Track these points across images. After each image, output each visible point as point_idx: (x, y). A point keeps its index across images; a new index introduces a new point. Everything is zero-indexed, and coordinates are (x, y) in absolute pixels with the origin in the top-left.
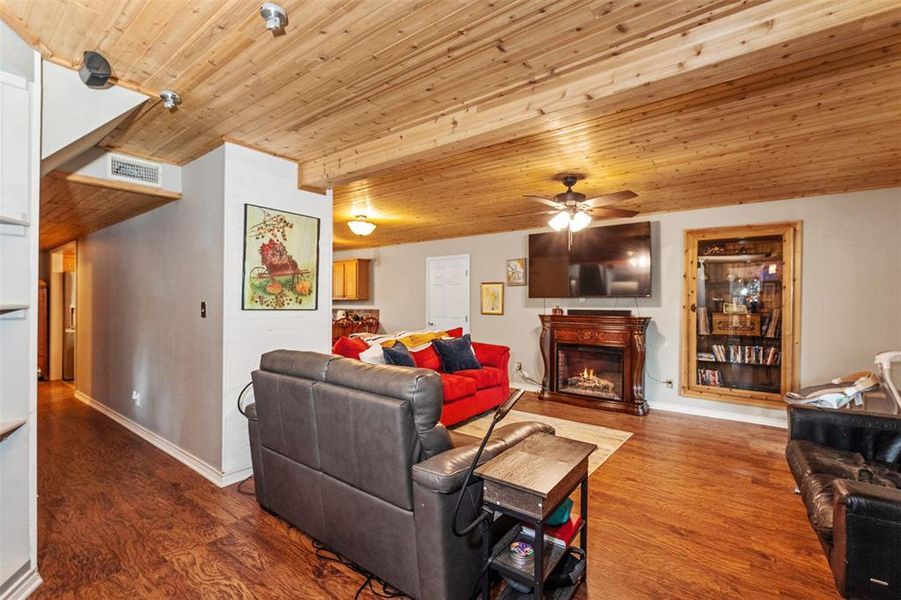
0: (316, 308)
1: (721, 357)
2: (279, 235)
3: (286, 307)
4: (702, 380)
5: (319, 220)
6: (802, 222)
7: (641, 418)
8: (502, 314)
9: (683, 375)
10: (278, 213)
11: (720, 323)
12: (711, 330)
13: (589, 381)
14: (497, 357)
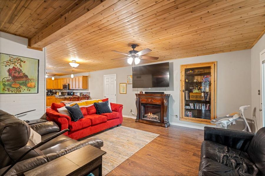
0: (38, 92)
1: (192, 107)
2: (18, 66)
3: (22, 92)
4: (187, 115)
5: (39, 60)
6: (217, 62)
7: (166, 128)
8: (126, 94)
9: (181, 113)
10: (18, 57)
11: (192, 96)
12: (189, 99)
13: (150, 116)
14: (118, 108)
